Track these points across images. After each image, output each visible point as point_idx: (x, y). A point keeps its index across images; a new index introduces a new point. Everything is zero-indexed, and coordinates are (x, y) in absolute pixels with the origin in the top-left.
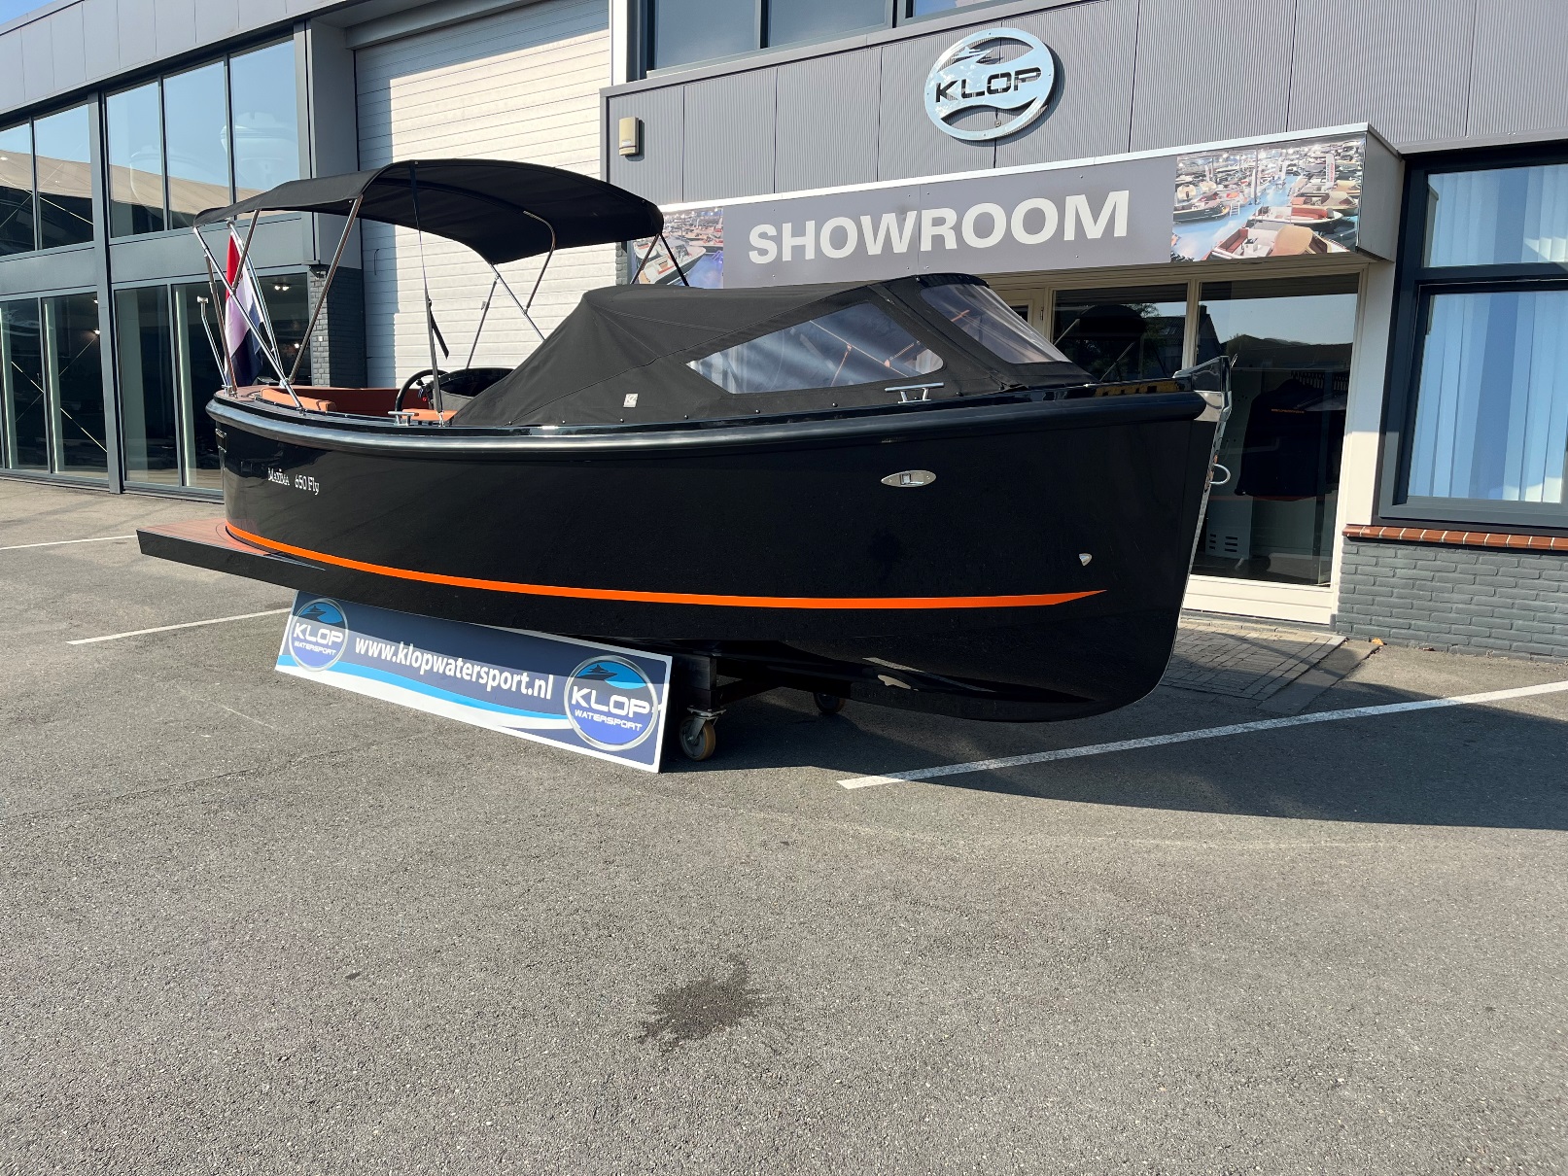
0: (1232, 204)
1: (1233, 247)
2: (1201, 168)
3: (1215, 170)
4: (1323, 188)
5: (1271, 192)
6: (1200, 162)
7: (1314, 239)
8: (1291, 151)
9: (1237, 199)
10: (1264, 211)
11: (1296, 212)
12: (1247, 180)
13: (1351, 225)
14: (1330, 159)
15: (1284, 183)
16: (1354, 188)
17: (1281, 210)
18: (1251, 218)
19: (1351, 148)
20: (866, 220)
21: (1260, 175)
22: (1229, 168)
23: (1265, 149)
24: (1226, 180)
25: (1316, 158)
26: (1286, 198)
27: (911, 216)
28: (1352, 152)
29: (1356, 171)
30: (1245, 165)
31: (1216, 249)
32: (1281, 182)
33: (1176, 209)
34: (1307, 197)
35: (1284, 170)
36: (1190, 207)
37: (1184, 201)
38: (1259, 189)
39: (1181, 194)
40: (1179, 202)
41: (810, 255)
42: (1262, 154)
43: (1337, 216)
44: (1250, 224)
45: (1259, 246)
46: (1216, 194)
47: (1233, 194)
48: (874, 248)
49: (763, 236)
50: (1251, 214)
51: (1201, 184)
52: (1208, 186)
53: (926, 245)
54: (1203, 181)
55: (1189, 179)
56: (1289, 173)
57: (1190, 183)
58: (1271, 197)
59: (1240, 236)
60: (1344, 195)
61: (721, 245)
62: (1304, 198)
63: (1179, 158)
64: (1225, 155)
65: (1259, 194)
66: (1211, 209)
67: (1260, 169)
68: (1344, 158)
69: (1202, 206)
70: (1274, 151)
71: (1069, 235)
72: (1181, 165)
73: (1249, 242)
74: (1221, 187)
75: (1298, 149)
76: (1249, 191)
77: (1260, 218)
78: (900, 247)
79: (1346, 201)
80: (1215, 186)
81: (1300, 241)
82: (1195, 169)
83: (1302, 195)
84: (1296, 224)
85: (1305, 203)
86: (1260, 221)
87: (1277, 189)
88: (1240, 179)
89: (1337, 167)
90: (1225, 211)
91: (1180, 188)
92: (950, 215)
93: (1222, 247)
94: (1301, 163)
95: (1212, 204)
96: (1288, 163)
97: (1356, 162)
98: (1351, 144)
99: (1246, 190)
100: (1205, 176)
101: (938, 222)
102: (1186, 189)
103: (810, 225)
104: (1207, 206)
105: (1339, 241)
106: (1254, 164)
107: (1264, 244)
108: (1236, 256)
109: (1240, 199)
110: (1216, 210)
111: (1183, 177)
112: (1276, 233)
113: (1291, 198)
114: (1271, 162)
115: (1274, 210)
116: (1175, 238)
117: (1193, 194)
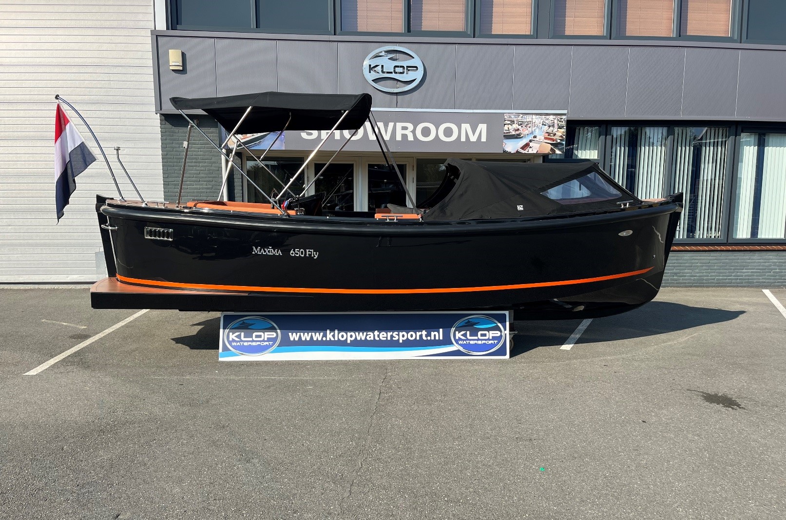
0: (524, 133)
1: (525, 149)
2: (513, 119)
3: (518, 120)
4: (554, 131)
5: (537, 130)
6: (513, 117)
7: (551, 148)
8: (543, 117)
10: (535, 137)
12: (529, 125)
13: (563, 144)
14: (556, 121)
15: (541, 128)
16: (563, 132)
17: (541, 137)
18: (531, 139)
19: (562, 119)
21: (533, 124)
22: (523, 120)
23: (535, 115)
24: (522, 124)
25: (551, 120)
26: (542, 133)
29: (564, 126)
30: (528, 120)
31: (519, 149)
33: (504, 133)
34: (549, 134)
35: (541, 123)
36: (509, 133)
38: (533, 129)
39: (506, 127)
40: (506, 130)
42: (534, 117)
43: (559, 141)
44: (531, 141)
45: (533, 149)
46: (518, 129)
47: (524, 129)
50: (531, 137)
51: (513, 125)
52: (515, 126)
53: (399, 138)
55: (509, 122)
56: (543, 124)
57: (509, 124)
58: (537, 133)
59: (527, 146)
60: (560, 134)
63: (505, 114)
64: (521, 116)
65: (533, 131)
67: (533, 122)
68: (560, 121)
69: (514, 133)
70: (538, 116)
71: (463, 139)
72: (506, 117)
73: (530, 147)
74: (520, 127)
75: (545, 116)
77: (534, 139)
79: (561, 136)
80: (518, 126)
81: (547, 149)
82: (511, 119)
83: (547, 133)
84: (546, 143)
87: (539, 130)
88: (527, 125)
89: (558, 124)
90: (522, 136)
93: (521, 148)
94: (547, 122)
95: (517, 132)
96: (542, 121)
97: (564, 124)
98: (562, 117)
99: (529, 129)
100: (514, 122)
101: (405, 128)
102: (508, 126)
104: (516, 133)
105: (559, 150)
106: (531, 120)
107: (536, 149)
108: (526, 152)
109: (526, 132)
110: (519, 135)
111: (506, 122)
112: (539, 145)
113: (544, 133)
114: (537, 120)
115: (538, 137)
116: (504, 144)
117: (510, 128)
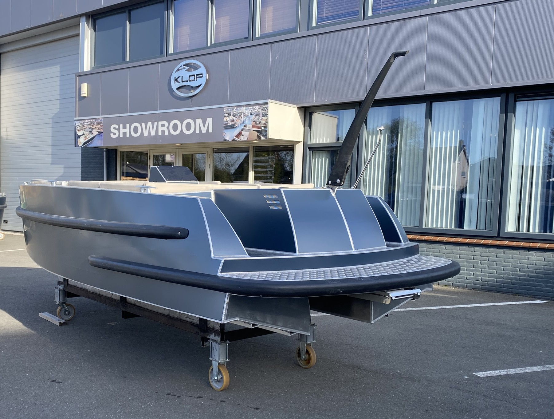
0: (238, 123)
1: (238, 137)
2: (230, 112)
3: (233, 112)
4: (259, 119)
5: (247, 120)
6: (229, 110)
7: (258, 135)
8: (251, 107)
9: (239, 122)
10: (245, 126)
11: (253, 127)
13: (267, 131)
14: (260, 110)
15: (250, 118)
16: (267, 120)
17: (249, 126)
18: (243, 128)
19: (265, 107)
20: (143, 124)
21: (244, 115)
22: (237, 112)
23: (245, 106)
24: (236, 116)
25: (257, 110)
26: (251, 122)
27: (156, 123)
28: (266, 109)
29: (267, 115)
30: (240, 112)
31: (235, 137)
32: (249, 117)
33: (224, 124)
35: (250, 113)
36: (227, 124)
37: (226, 122)
38: (244, 119)
41: (128, 135)
42: (244, 108)
43: (263, 128)
44: (242, 130)
45: (245, 137)
46: (234, 120)
47: (238, 120)
48: (146, 134)
49: (114, 128)
51: (230, 117)
52: (232, 117)
53: (160, 134)
54: (230, 116)
55: (227, 115)
56: (251, 114)
57: (227, 116)
58: (247, 122)
59: (240, 134)
60: (264, 122)
61: (102, 131)
62: (254, 122)
63: (224, 108)
64: (235, 108)
65: (244, 121)
66: (233, 125)
67: (244, 113)
68: (264, 110)
69: (230, 124)
70: (247, 107)
71: (198, 132)
72: (225, 110)
73: (242, 136)
74: (235, 118)
75: (253, 107)
76: (242, 119)
77: (245, 128)
78: (153, 134)
79: (265, 124)
80: (233, 118)
81: (254, 136)
82: (228, 112)
83: (254, 121)
84: (253, 130)
85: (255, 124)
86: (245, 129)
87: (248, 119)
88: (240, 116)
89: (262, 113)
90: (236, 126)
91: (225, 118)
92: (166, 123)
93: (236, 137)
94: (254, 111)
95: (233, 123)
96: (250, 111)
97: (267, 112)
98: (265, 106)
100: (231, 114)
101: (163, 126)
102: (226, 118)
103: (128, 125)
104: (232, 124)
105: (264, 136)
106: (242, 111)
107: (246, 136)
108: (239, 140)
110: (234, 125)
111: (225, 114)
112: (249, 133)
113: (252, 122)
114: (246, 111)
115: (248, 126)
116: (224, 134)
117: (228, 120)
